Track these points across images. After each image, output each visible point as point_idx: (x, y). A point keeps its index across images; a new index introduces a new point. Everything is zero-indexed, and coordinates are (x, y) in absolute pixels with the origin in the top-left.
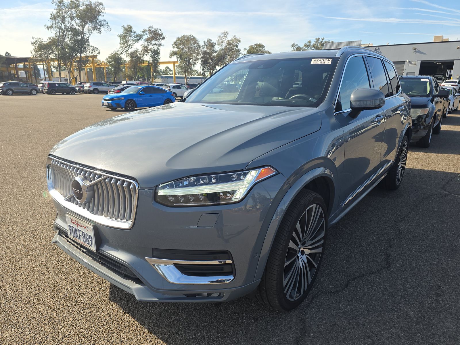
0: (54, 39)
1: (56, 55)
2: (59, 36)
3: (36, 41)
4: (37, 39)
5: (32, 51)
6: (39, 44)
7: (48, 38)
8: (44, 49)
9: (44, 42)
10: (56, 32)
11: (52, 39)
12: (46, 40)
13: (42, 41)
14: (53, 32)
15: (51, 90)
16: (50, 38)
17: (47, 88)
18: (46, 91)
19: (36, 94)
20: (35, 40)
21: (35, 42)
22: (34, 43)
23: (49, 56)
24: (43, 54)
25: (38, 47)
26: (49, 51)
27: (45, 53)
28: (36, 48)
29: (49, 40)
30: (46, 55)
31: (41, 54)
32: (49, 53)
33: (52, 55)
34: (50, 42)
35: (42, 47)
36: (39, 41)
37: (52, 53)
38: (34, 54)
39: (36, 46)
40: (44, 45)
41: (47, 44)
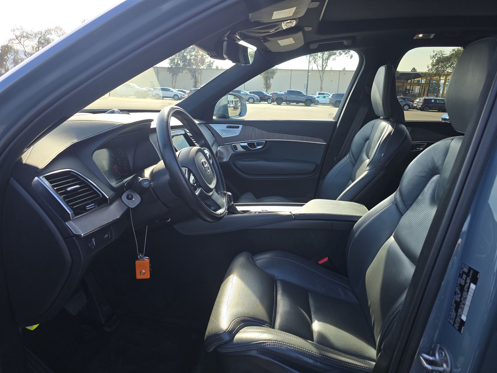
3: (436, 55)
5: (430, 65)
6: (438, 58)
8: (442, 62)
9: (445, 54)
11: (456, 51)
12: (448, 53)
13: (443, 53)
15: (424, 106)
17: (421, 104)
18: (419, 107)
19: (408, 109)
20: (435, 53)
21: (434, 55)
22: (434, 56)
23: (446, 69)
24: (439, 68)
25: (436, 60)
26: (447, 64)
27: (442, 67)
28: (435, 61)
29: (452, 53)
30: (442, 69)
31: (438, 68)
32: (447, 67)
33: (450, 68)
34: (452, 54)
35: (441, 60)
36: (439, 54)
37: (450, 66)
38: (430, 68)
39: (435, 60)
40: (444, 58)
41: (447, 57)
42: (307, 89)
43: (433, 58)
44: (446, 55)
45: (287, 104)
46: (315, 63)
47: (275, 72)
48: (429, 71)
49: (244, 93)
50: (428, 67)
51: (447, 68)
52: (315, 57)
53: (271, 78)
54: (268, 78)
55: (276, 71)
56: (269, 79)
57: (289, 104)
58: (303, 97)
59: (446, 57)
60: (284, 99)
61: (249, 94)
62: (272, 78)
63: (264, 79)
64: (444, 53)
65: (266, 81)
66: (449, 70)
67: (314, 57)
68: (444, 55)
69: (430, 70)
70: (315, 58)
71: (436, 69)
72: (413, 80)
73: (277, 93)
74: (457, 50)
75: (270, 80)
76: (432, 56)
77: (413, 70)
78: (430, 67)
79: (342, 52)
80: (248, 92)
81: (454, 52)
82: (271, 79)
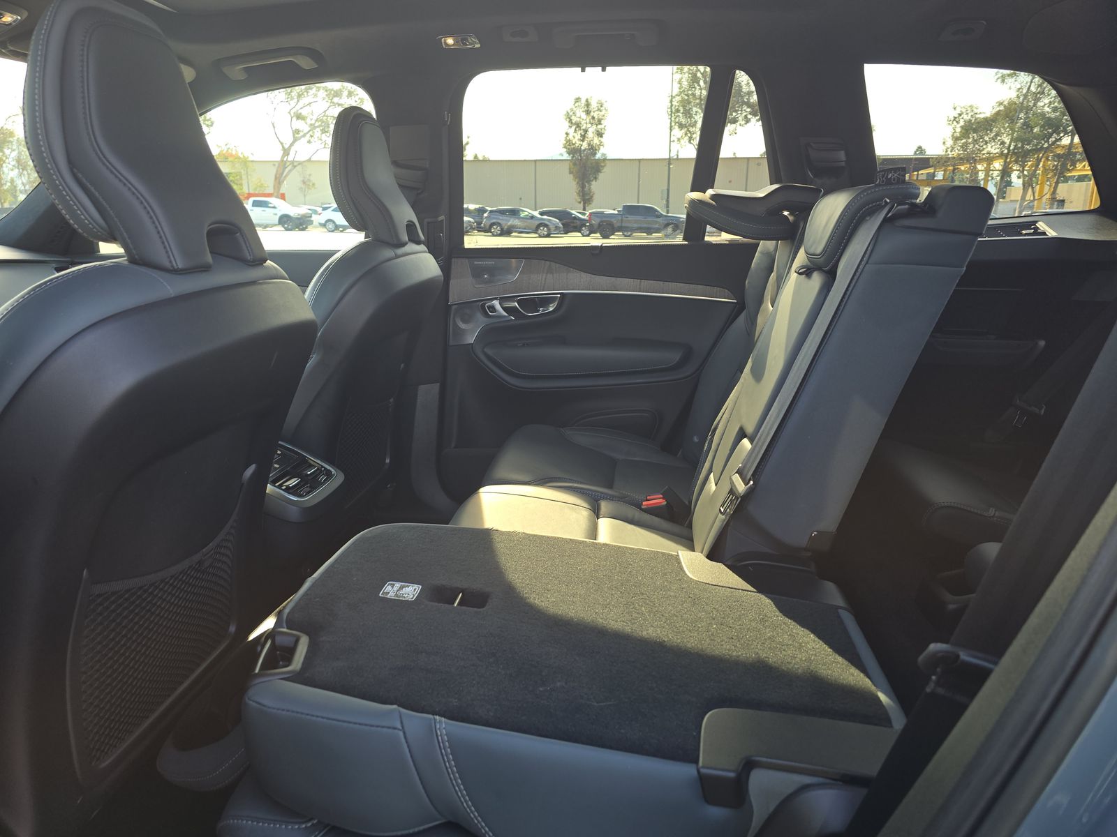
0: (1011, 103)
1: (1003, 143)
2: (1026, 96)
3: (960, 115)
4: (964, 110)
5: (947, 139)
6: (965, 122)
7: (995, 104)
8: (975, 131)
9: (980, 113)
10: (1020, 87)
11: (1005, 106)
12: (986, 110)
13: (976, 111)
14: (1013, 86)
16: (1001, 104)
20: (958, 111)
21: (957, 116)
22: (955, 118)
23: (984, 147)
24: (970, 144)
25: (962, 127)
26: (987, 134)
27: (975, 141)
28: (958, 130)
29: (998, 109)
30: (977, 146)
31: (966, 144)
32: (986, 141)
33: (993, 144)
34: (998, 113)
35: (971, 128)
36: (967, 114)
37: (994, 139)
38: (949, 146)
39: (958, 126)
40: (978, 123)
41: (986, 119)
42: (668, 201)
43: (955, 122)
44: (982, 116)
45: (626, 236)
46: (690, 142)
47: (602, 166)
48: (947, 151)
49: (527, 215)
50: (944, 143)
51: (986, 143)
52: (691, 129)
53: (592, 181)
54: (586, 180)
55: (603, 164)
56: (589, 182)
57: (629, 236)
58: (658, 220)
59: (983, 118)
60: (616, 226)
61: (539, 216)
62: (596, 178)
63: (578, 183)
64: (978, 111)
65: (583, 187)
66: (992, 147)
67: (688, 129)
68: (978, 116)
69: (949, 150)
70: (689, 131)
71: (962, 147)
72: (916, 173)
73: (602, 213)
74: (1009, 103)
75: (590, 185)
76: (953, 119)
77: (917, 150)
78: (950, 143)
79: (751, 116)
80: (536, 214)
81: (1002, 108)
82: (594, 183)
